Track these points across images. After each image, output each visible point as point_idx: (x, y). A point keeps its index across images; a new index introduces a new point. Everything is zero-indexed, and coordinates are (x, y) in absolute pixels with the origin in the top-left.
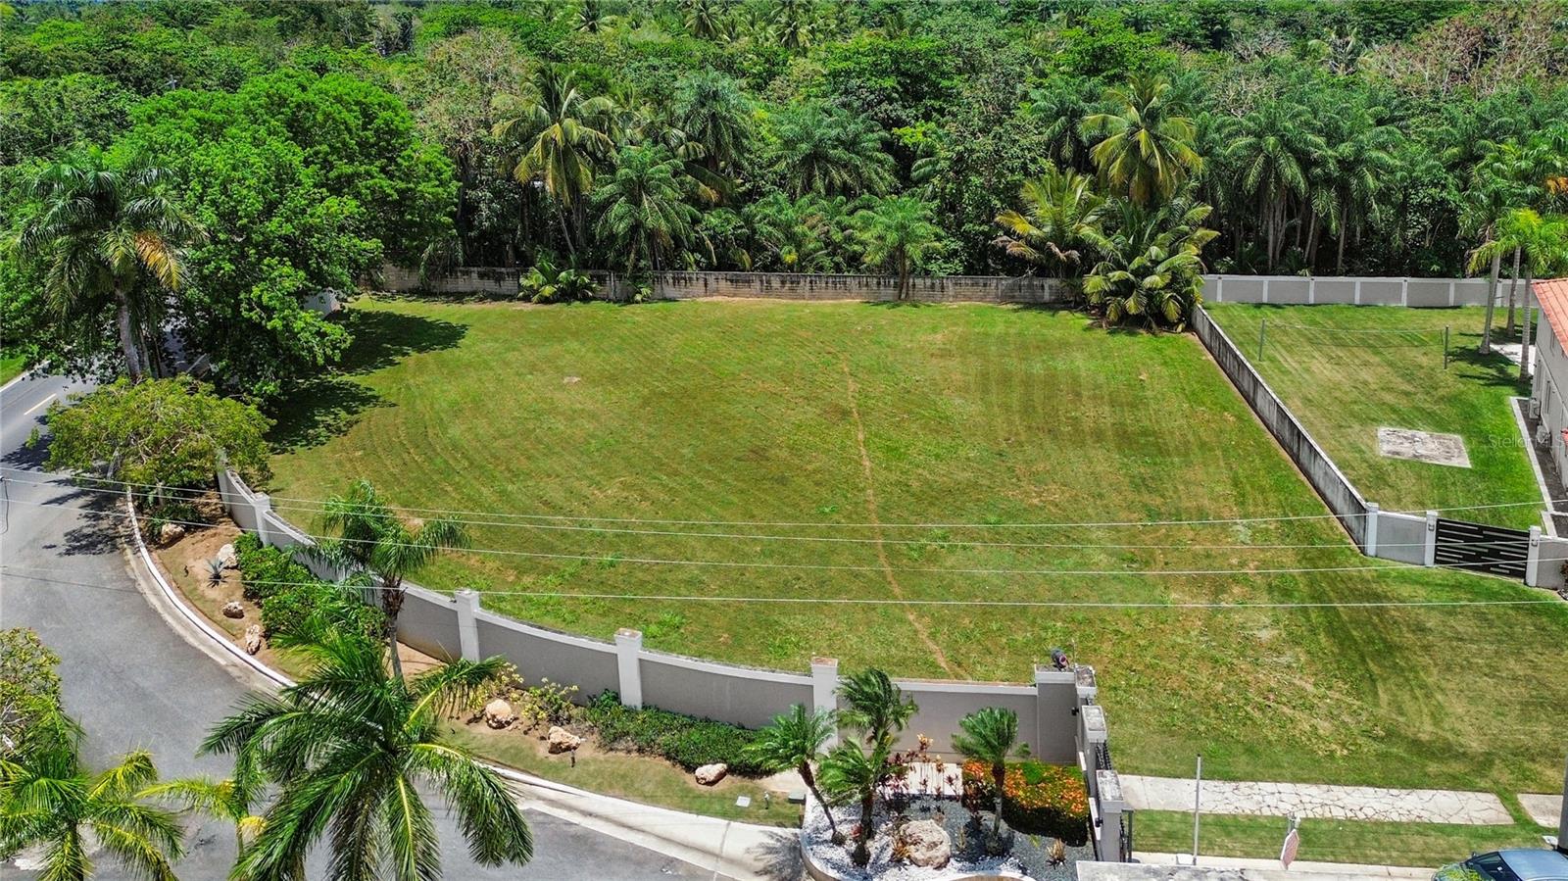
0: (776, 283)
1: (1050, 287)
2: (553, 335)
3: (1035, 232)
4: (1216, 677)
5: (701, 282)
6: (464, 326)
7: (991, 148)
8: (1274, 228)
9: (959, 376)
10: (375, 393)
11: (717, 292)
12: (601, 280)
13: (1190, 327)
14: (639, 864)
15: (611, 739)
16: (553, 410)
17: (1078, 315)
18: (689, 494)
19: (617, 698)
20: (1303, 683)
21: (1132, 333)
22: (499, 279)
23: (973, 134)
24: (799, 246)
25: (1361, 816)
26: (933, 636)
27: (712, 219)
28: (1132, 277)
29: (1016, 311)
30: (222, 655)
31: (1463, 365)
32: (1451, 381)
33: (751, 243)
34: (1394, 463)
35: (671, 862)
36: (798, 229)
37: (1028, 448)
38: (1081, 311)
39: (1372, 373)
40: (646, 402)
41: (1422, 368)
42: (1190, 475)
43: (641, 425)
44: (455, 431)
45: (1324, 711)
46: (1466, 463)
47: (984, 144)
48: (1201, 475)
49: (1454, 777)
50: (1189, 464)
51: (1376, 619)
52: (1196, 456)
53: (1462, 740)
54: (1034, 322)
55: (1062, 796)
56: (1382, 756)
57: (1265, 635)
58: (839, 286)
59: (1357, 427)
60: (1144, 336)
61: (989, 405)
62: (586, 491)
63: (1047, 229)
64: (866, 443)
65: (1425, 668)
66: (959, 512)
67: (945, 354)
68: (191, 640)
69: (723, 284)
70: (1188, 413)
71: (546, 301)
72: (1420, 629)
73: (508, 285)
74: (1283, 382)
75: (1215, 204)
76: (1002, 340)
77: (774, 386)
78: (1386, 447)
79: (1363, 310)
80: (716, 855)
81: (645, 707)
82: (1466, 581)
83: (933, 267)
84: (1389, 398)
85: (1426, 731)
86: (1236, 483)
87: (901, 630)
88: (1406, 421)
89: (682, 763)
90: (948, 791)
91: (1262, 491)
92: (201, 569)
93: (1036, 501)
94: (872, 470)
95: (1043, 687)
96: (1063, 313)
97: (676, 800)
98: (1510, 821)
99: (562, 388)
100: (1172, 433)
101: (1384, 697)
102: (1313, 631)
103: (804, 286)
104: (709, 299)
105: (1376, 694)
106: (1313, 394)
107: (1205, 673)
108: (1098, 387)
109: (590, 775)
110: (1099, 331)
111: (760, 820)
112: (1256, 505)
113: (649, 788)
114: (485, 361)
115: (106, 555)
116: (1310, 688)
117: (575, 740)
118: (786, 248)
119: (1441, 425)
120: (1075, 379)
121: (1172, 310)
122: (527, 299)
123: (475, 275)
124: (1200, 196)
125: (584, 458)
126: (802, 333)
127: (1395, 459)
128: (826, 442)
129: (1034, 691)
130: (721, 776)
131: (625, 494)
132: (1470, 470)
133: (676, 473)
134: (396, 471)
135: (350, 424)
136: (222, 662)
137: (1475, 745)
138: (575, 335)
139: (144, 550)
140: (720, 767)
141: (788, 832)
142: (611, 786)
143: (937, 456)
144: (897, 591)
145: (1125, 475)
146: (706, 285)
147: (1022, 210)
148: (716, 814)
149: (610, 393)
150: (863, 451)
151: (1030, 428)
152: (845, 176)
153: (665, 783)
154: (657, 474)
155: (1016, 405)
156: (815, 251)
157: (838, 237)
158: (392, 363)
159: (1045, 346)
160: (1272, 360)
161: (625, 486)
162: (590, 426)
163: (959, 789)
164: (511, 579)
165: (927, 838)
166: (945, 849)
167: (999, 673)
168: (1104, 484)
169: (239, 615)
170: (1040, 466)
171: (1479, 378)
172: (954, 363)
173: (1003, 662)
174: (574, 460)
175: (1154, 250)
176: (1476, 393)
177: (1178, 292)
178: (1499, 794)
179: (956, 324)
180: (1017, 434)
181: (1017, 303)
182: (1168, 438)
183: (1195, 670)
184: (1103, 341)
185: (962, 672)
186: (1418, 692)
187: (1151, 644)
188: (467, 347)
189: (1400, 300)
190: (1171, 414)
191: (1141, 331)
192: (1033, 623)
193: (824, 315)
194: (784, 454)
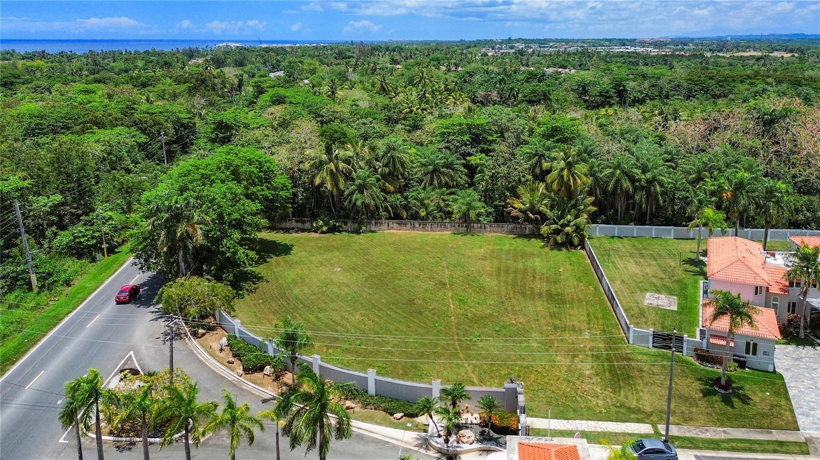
0: (417, 225)
1: (529, 228)
2: (329, 249)
3: (522, 206)
4: (568, 386)
5: (386, 224)
6: (292, 245)
7: (506, 172)
8: (620, 205)
9: (489, 269)
10: (262, 275)
11: (393, 228)
12: (346, 223)
13: (583, 248)
14: (376, 443)
15: (365, 405)
16: (332, 283)
17: (539, 241)
18: (385, 318)
19: (367, 392)
20: (597, 389)
21: (559, 250)
22: (303, 222)
23: (499, 165)
24: (426, 208)
25: (606, 430)
26: (473, 372)
27: (391, 198)
28: (560, 227)
29: (514, 238)
30: (229, 377)
31: (687, 266)
32: (680, 272)
33: (406, 208)
34: (649, 308)
35: (387, 443)
36: (426, 202)
37: (513, 300)
38: (540, 239)
39: (651, 269)
40: (367, 279)
41: (671, 267)
42: (572, 312)
43: (366, 290)
44: (296, 291)
45: (602, 398)
46: (675, 308)
47: (503, 170)
48: (576, 312)
49: (638, 419)
50: (572, 308)
51: (627, 367)
52: (576, 304)
53: (644, 408)
54: (521, 244)
55: (511, 423)
56: (617, 412)
57: (588, 372)
58: (443, 226)
59: (639, 293)
60: (564, 251)
61: (500, 282)
62: (347, 316)
63: (528, 205)
64: (452, 297)
65: (639, 384)
66: (485, 325)
67: (484, 258)
68: (217, 371)
69: (395, 225)
70: (576, 286)
71: (323, 232)
72: (641, 371)
73: (308, 225)
74: (615, 272)
75: (596, 196)
76: (508, 252)
77: (416, 272)
78: (648, 301)
79: (655, 240)
80: (401, 441)
81: (376, 395)
82: (661, 354)
83: (481, 219)
84: (655, 280)
85: (633, 404)
86: (588, 315)
87: (462, 370)
88: (658, 291)
89: (389, 413)
90: (475, 422)
91: (597, 318)
92: (216, 346)
93: (514, 322)
94: (454, 309)
95: (507, 389)
96: (533, 240)
97: (388, 424)
98: (653, 432)
99: (334, 273)
100: (568, 295)
101: (622, 393)
102: (604, 371)
103: (428, 226)
104: (389, 231)
105: (620, 393)
106: (625, 278)
107: (565, 385)
108: (543, 274)
109: (359, 416)
110: (546, 248)
111: (414, 431)
112: (594, 324)
113: (379, 421)
114: (302, 261)
115: (179, 341)
116: (599, 391)
117: (353, 405)
118: (422, 210)
119: (670, 292)
120: (534, 270)
121: (576, 241)
122: (316, 232)
123: (294, 221)
124: (590, 193)
125: (346, 303)
126: (428, 248)
127: (650, 307)
128: (436, 297)
129: (504, 390)
130: (402, 417)
131: (362, 318)
132: (676, 311)
133: (381, 310)
134: (276, 308)
135: (256, 289)
136: (230, 379)
137: (648, 409)
138: (337, 249)
139: (192, 339)
140: (402, 414)
141: (423, 434)
142: (366, 420)
143: (479, 303)
144: (461, 356)
145: (548, 312)
146: (388, 225)
147: (518, 197)
148: (400, 429)
149: (353, 275)
150: (451, 301)
151: (514, 292)
152: (446, 178)
153: (384, 419)
154: (373, 310)
155: (510, 281)
156: (433, 211)
157: (442, 204)
158: (266, 262)
159: (524, 255)
160: (613, 263)
161: (362, 315)
162: (347, 290)
163: (478, 421)
164: (325, 350)
165: (467, 435)
166: (473, 438)
167: (495, 385)
168: (540, 315)
169: (232, 363)
170: (517, 308)
171: (691, 272)
172: (487, 263)
173: (496, 381)
174: (342, 304)
175: (569, 217)
176: (688, 279)
177: (578, 233)
178: (652, 425)
179: (489, 245)
180: (510, 294)
181: (515, 234)
182: (566, 297)
183: (561, 384)
184: (547, 253)
185: (482, 384)
186: (634, 392)
187: (548, 375)
188: (295, 254)
189: (671, 235)
190: (570, 286)
191: (564, 249)
192: (508, 368)
193: (436, 240)
194: (421, 302)
